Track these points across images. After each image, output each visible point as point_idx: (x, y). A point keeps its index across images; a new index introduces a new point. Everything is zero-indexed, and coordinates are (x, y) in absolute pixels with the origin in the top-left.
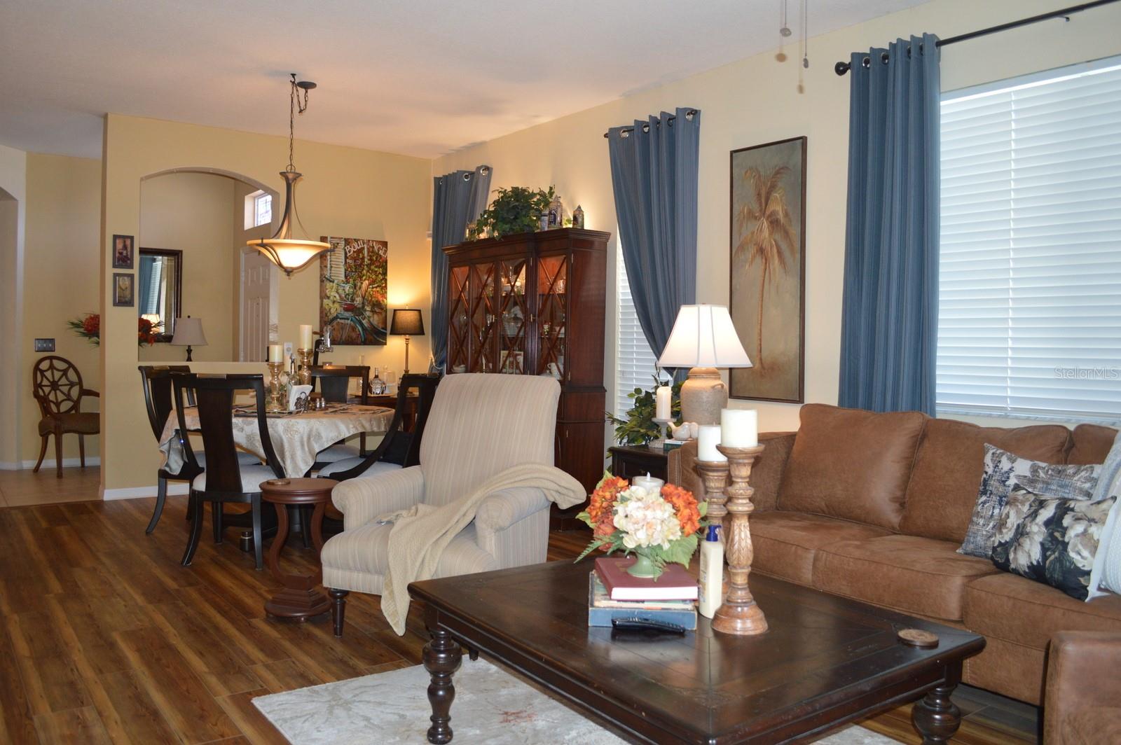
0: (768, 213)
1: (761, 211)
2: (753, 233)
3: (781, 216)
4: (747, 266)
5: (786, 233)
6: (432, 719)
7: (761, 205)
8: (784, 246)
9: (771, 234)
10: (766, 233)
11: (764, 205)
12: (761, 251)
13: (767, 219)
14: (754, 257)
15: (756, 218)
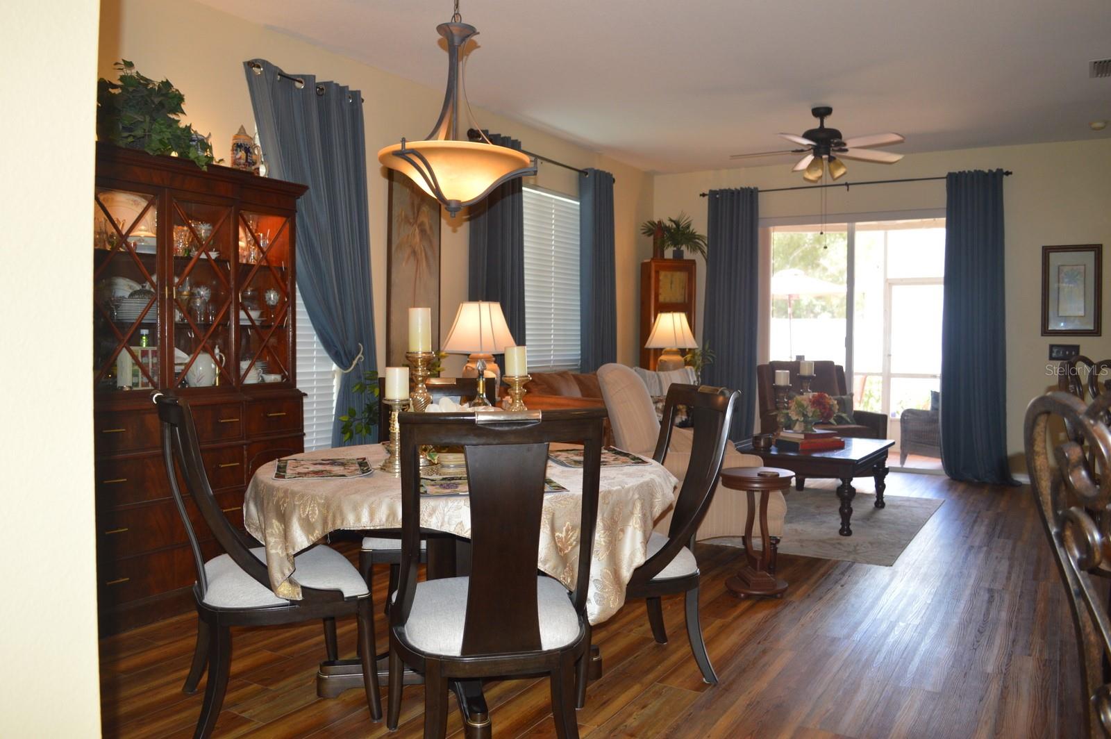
0: (418, 222)
1: (414, 218)
2: (408, 236)
3: (427, 227)
4: (404, 264)
5: (431, 242)
6: (842, 524)
7: (414, 214)
8: (429, 253)
9: (421, 240)
10: (417, 238)
11: (416, 215)
12: (414, 253)
13: (418, 227)
14: (409, 258)
15: (410, 223)
